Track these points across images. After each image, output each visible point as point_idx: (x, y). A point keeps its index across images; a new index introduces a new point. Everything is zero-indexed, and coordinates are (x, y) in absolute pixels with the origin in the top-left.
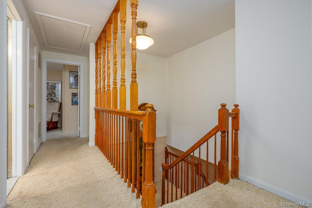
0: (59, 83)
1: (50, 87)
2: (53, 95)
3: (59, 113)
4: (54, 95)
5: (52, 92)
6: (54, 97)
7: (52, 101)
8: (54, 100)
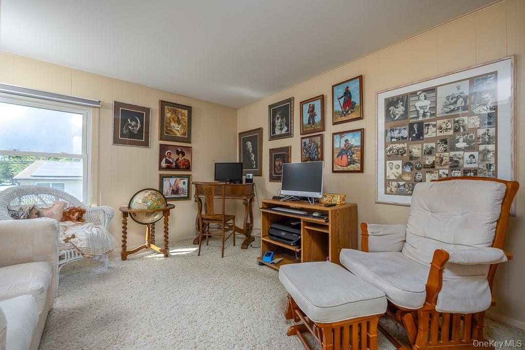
0: (496, 73)
1: (446, 106)
2: (462, 144)
3: (496, 255)
4: (465, 145)
5: (456, 130)
6: (467, 154)
7: (458, 173)
8: (466, 166)
